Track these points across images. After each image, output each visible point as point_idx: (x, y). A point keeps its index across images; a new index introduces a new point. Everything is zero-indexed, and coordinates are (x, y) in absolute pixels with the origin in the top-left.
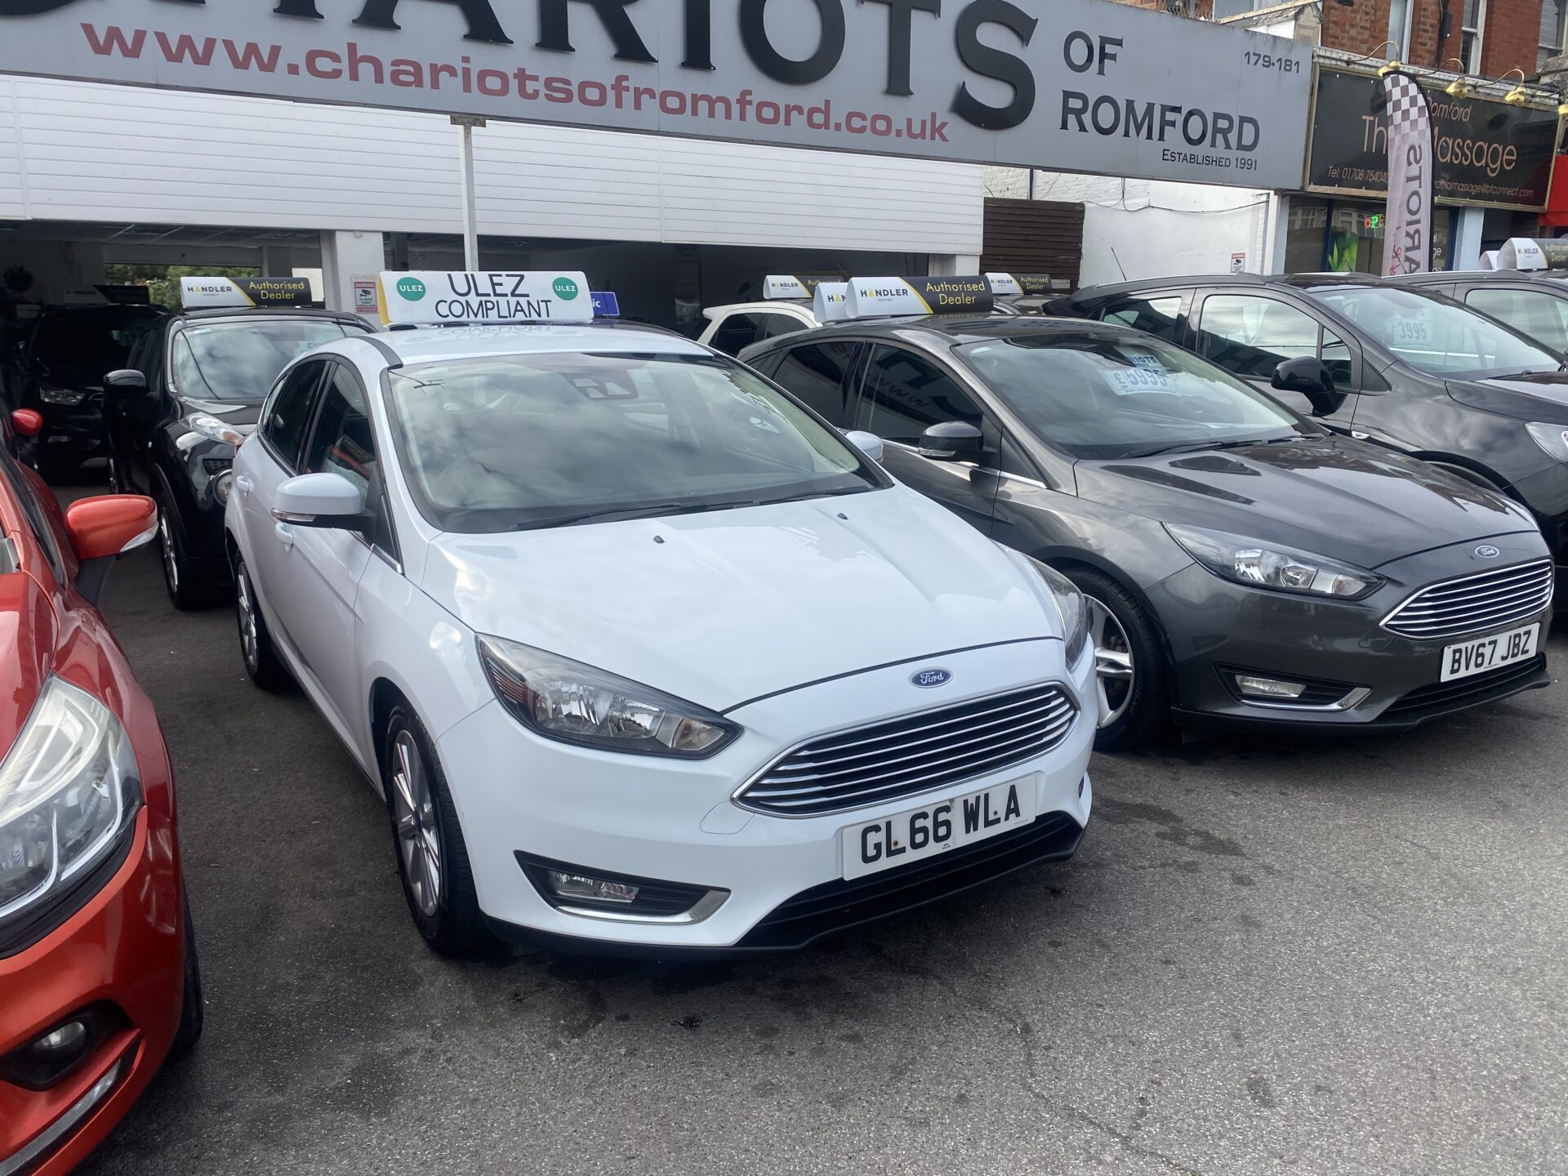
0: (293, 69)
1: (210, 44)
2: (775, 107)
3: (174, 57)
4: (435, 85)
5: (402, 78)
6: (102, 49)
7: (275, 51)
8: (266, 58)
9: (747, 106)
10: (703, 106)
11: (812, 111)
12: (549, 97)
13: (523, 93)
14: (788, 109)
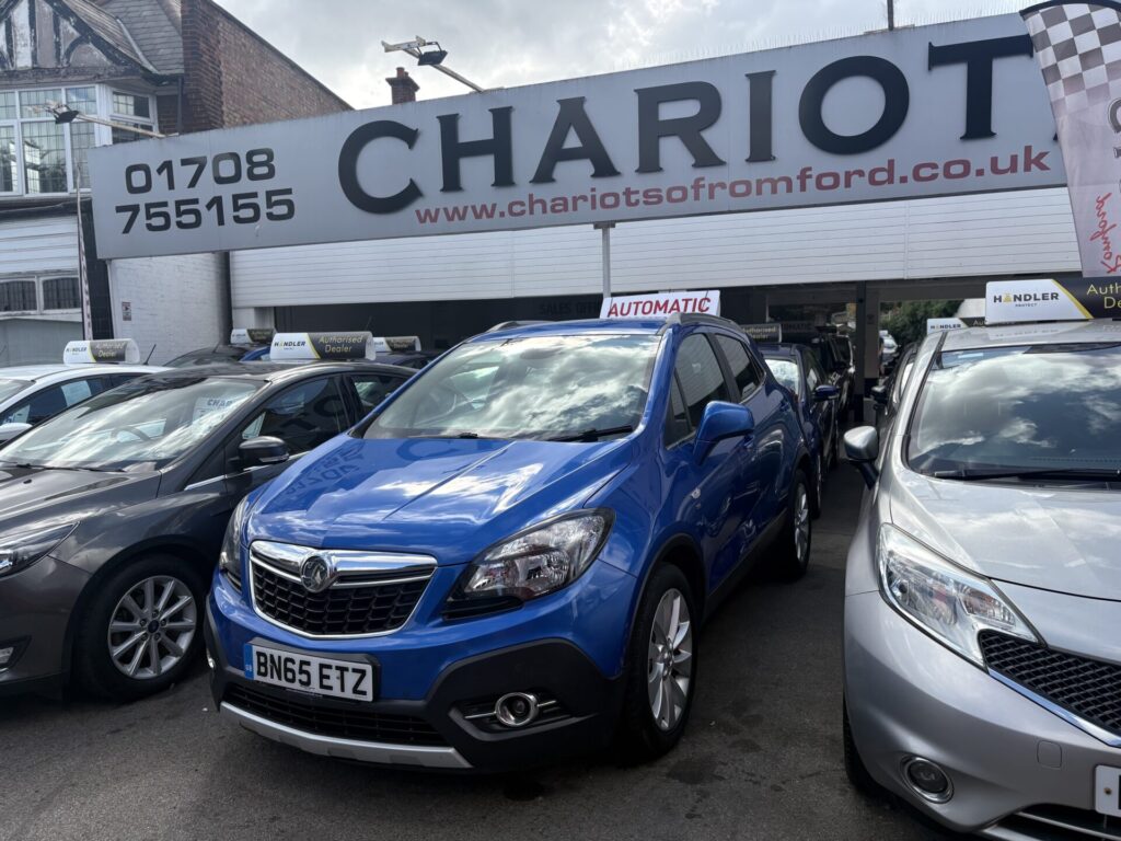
0: (502, 214)
1: (466, 208)
2: (836, 176)
3: (450, 219)
4: (575, 208)
5: (557, 208)
6: (422, 221)
7: (494, 206)
8: (489, 209)
9: (808, 181)
10: (767, 187)
11: (873, 172)
12: (646, 203)
13: (629, 203)
14: (848, 175)
